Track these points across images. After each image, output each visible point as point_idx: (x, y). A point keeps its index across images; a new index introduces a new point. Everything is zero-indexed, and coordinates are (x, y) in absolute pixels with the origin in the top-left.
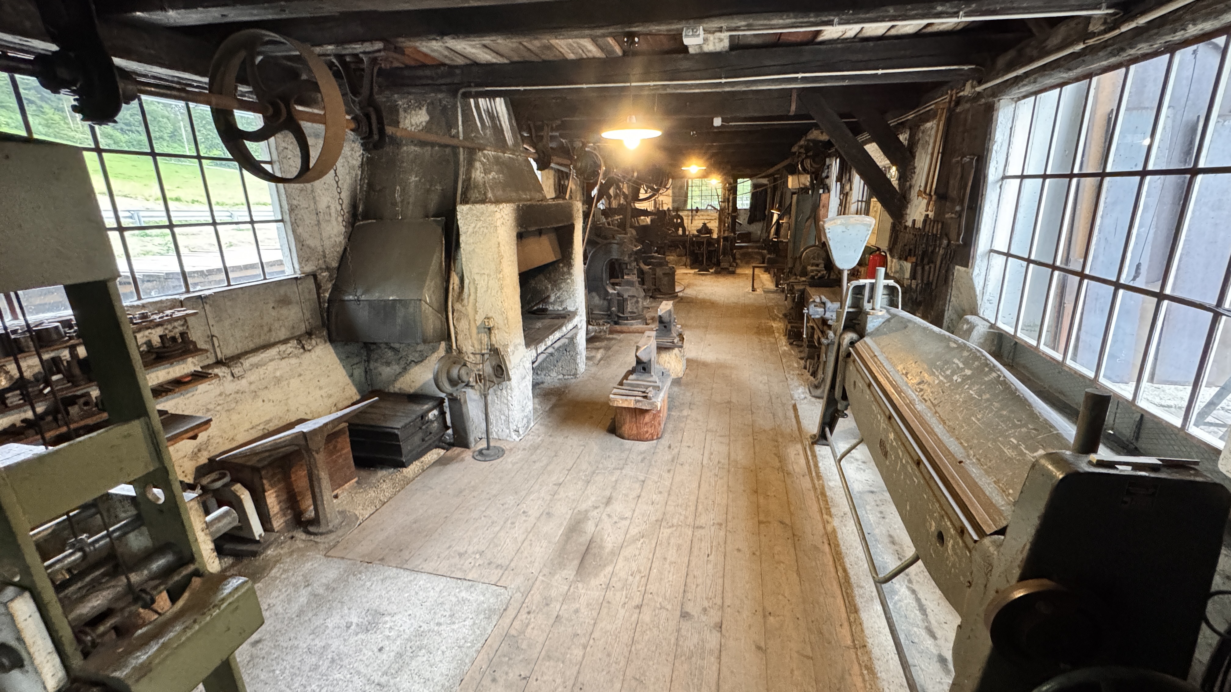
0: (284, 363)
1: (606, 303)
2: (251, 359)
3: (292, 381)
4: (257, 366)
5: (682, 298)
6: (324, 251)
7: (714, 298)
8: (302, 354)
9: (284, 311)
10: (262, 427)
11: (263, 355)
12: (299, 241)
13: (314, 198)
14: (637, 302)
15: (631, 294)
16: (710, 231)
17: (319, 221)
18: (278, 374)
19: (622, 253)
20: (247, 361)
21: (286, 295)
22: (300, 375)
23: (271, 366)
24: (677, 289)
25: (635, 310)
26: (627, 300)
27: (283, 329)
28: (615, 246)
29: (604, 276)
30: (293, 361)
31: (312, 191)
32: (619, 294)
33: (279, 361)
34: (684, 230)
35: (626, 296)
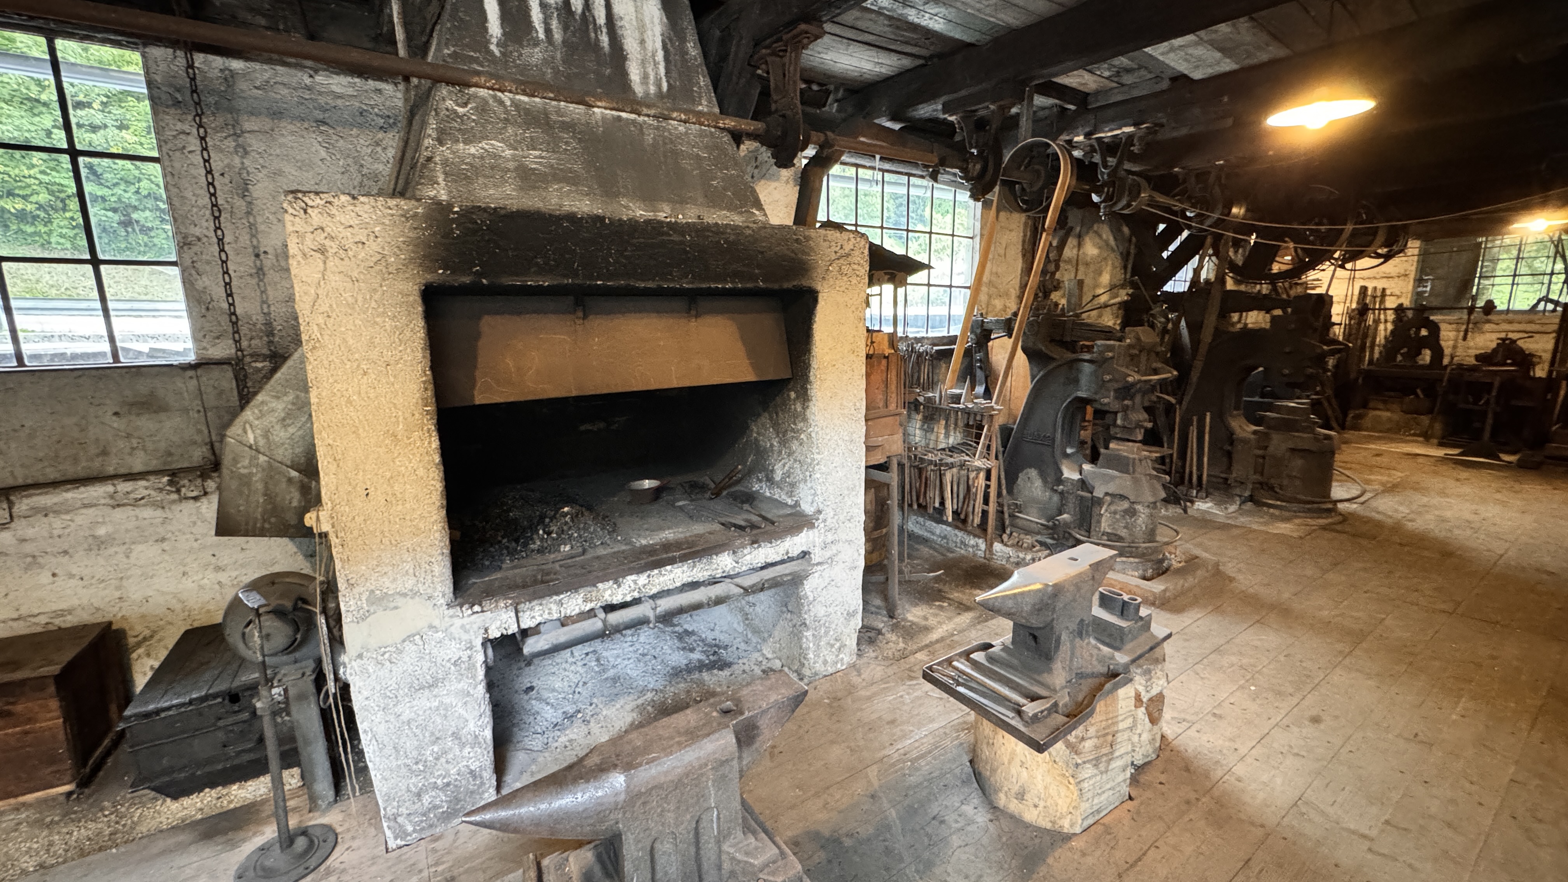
0: (119, 514)
1: (1056, 498)
2: (35, 499)
3: (139, 548)
4: (46, 512)
5: (1345, 518)
6: (268, 324)
7: (1462, 536)
8: (173, 502)
9: (145, 423)
10: (43, 619)
11: (69, 495)
12: (199, 301)
13: (251, 226)
14: (1131, 512)
15: (1112, 488)
16: (1526, 360)
17: (261, 269)
18: (101, 531)
19: (1102, 385)
20: (26, 501)
21: (152, 394)
22: (163, 540)
23: (83, 518)
24: (1338, 491)
25: (1123, 533)
26: (1099, 502)
27: (140, 454)
28: (1087, 368)
29: (1058, 435)
30: (147, 513)
31: (249, 213)
32: (1083, 484)
33: (108, 510)
34: (1438, 353)
35: (1099, 493)
